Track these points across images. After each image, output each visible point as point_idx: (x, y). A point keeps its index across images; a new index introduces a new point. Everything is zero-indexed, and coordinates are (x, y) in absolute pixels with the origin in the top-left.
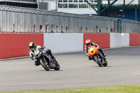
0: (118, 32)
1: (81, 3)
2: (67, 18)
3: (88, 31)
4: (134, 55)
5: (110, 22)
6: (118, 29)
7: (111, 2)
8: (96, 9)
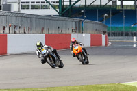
0: (79, 32)
1: (43, 4)
2: (29, 19)
3: (50, 32)
4: (96, 55)
5: (71, 23)
6: (80, 29)
7: (72, 3)
8: (58, 10)
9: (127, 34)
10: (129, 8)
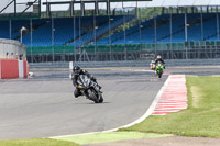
9: (58, 58)
10: (61, 16)
